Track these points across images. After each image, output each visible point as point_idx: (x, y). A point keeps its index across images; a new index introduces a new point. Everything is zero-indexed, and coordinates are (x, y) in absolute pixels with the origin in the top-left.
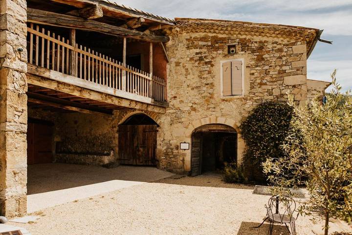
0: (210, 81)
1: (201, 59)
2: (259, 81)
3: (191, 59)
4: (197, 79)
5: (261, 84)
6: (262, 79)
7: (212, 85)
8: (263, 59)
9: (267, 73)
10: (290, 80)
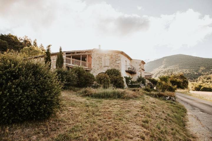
0: (101, 63)
1: (99, 58)
2: (111, 62)
3: (97, 58)
4: (98, 62)
5: (112, 63)
6: (112, 62)
7: (102, 64)
8: (112, 58)
9: (113, 60)
10: (117, 62)
